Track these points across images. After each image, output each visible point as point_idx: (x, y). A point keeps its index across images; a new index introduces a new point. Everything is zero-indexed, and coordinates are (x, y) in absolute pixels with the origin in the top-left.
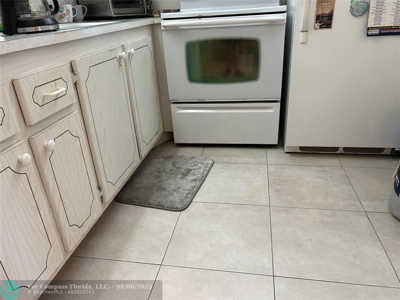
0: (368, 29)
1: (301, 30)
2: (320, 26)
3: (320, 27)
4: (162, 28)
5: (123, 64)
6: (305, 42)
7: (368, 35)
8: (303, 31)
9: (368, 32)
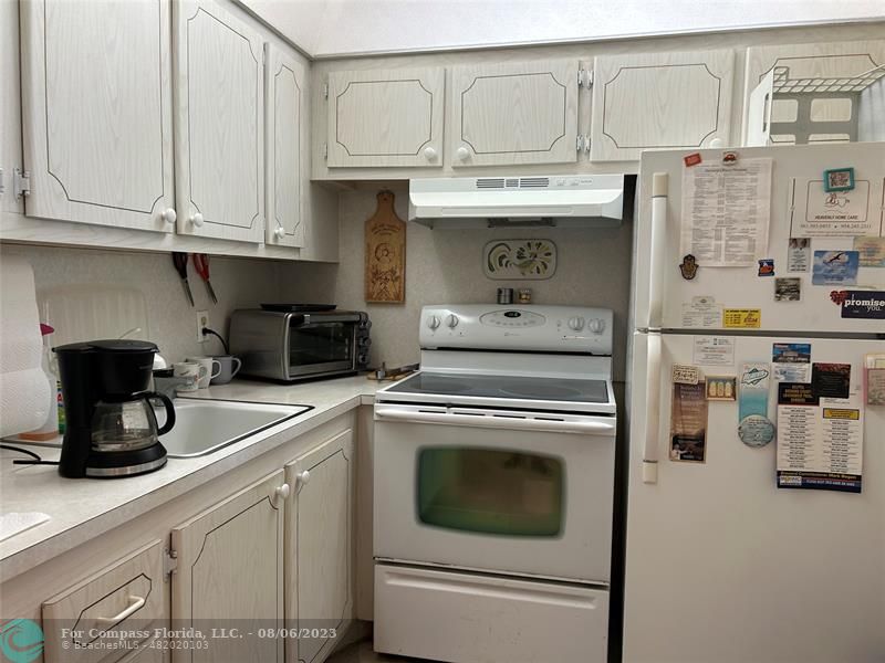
0: (779, 473)
1: (644, 457)
2: (681, 455)
3: (682, 458)
4: (376, 418)
5: (280, 505)
6: (654, 480)
7: (780, 486)
8: (648, 461)
9: (779, 480)
